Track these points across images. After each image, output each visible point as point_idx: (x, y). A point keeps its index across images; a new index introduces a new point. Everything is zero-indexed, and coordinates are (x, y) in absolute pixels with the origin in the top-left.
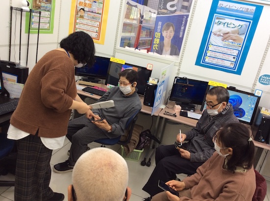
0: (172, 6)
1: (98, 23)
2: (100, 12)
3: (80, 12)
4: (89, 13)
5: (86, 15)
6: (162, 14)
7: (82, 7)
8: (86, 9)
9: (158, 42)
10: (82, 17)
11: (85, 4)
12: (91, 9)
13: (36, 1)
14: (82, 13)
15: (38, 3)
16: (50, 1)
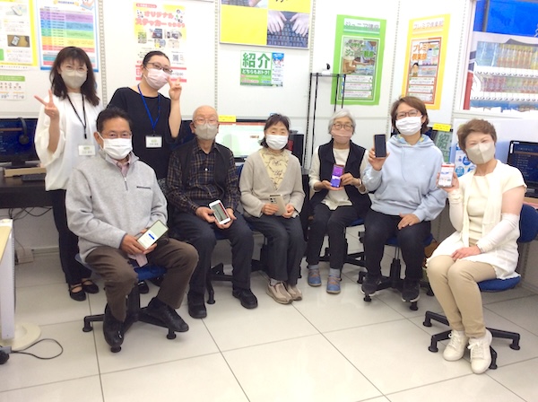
1: (433, 79)
2: (436, 62)
3: (414, 68)
4: (424, 67)
5: (420, 71)
7: (416, 61)
8: (420, 63)
10: (415, 75)
11: (420, 55)
12: (427, 61)
13: (347, 64)
14: (416, 70)
15: (350, 65)
16: (372, 62)
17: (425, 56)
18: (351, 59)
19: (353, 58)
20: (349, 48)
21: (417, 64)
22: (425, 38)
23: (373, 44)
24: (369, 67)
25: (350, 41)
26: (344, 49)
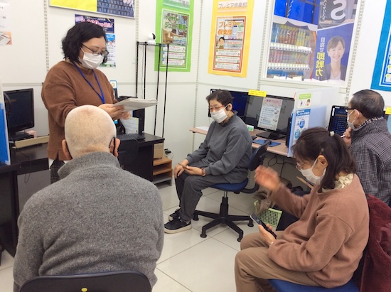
0: (339, 14)
1: (239, 52)
2: (241, 37)
4: (230, 41)
6: (324, 27)
7: (222, 36)
9: (322, 66)
10: (222, 47)
11: (225, 31)
12: (232, 36)
13: (167, 35)
14: (221, 43)
15: (169, 36)
16: (184, 34)
17: (231, 32)
18: (169, 30)
19: (171, 30)
20: (167, 21)
21: (223, 38)
22: (230, 16)
23: (185, 18)
24: (183, 38)
25: (169, 14)
26: (164, 21)
